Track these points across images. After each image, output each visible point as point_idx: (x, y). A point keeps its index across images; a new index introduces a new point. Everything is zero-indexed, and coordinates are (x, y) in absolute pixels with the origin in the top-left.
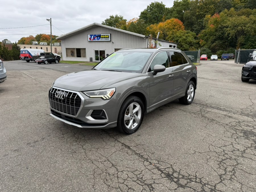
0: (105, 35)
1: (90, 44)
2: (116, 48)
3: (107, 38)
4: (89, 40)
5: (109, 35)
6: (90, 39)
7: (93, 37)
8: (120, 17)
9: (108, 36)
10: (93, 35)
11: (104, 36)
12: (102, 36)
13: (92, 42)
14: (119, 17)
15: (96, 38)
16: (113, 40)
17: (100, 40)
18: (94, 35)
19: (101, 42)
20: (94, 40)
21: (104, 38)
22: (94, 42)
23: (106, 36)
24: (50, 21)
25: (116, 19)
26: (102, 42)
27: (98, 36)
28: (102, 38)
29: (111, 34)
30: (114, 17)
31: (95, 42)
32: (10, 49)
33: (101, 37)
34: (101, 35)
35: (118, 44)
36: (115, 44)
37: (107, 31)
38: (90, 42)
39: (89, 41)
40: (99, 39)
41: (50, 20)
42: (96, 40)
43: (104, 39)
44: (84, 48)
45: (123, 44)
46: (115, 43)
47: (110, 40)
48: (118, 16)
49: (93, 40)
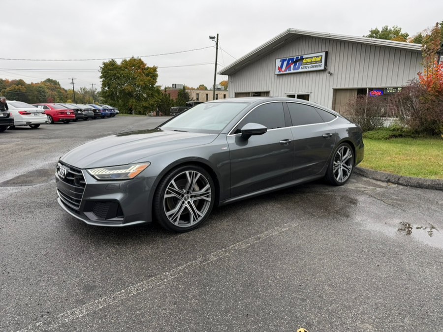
0: (312, 58)
1: (278, 81)
2: (339, 87)
3: (316, 62)
4: (277, 72)
5: (323, 54)
6: (280, 68)
7: (285, 63)
8: (393, 29)
9: (319, 59)
10: (285, 60)
11: (309, 60)
12: (306, 58)
13: (284, 77)
14: (390, 30)
15: (292, 66)
16: (331, 69)
17: (300, 70)
18: (289, 60)
19: (302, 75)
20: (288, 72)
21: (311, 63)
22: (287, 77)
23: (314, 59)
24: (216, 40)
25: (383, 35)
26: (305, 75)
27: (297, 60)
28: (306, 63)
29: (327, 53)
30: (379, 31)
31: (290, 76)
32: (174, 98)
33: (305, 61)
34: (304, 57)
35: (344, 76)
36: (336, 77)
37: (320, 44)
38: (279, 77)
39: (278, 75)
40: (298, 68)
41: (215, 38)
42: (292, 71)
43: (310, 65)
44: (267, 90)
45: (357, 75)
46: (336, 72)
47: (322, 68)
48: (389, 28)
49: (285, 71)
